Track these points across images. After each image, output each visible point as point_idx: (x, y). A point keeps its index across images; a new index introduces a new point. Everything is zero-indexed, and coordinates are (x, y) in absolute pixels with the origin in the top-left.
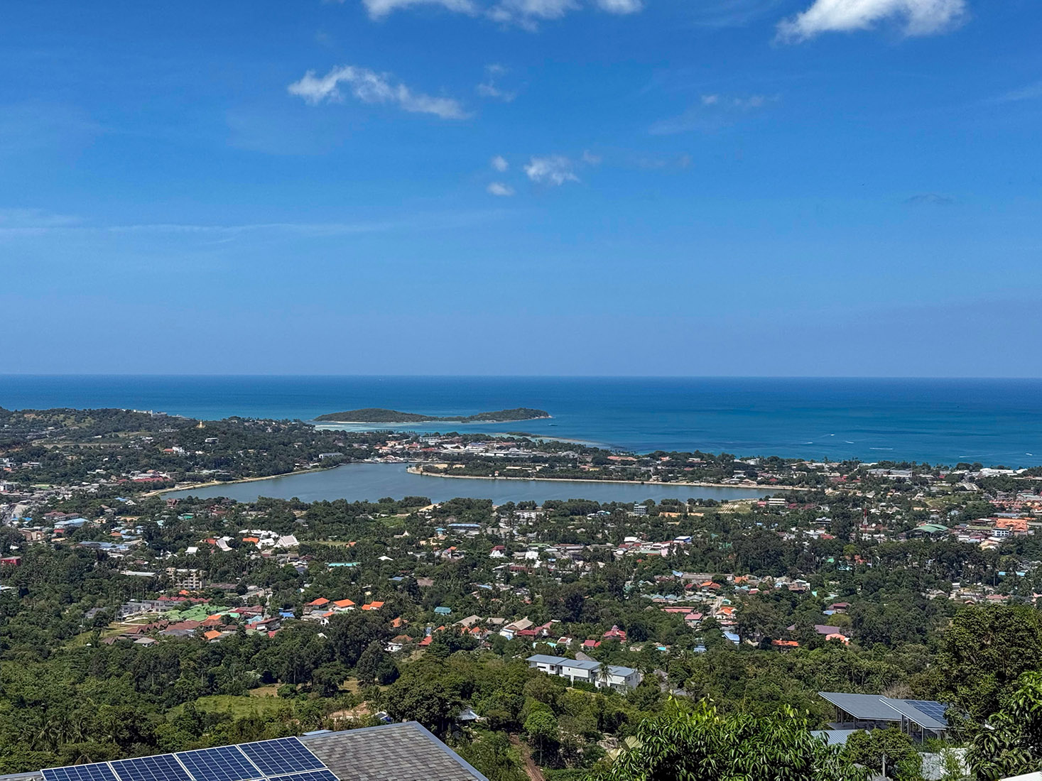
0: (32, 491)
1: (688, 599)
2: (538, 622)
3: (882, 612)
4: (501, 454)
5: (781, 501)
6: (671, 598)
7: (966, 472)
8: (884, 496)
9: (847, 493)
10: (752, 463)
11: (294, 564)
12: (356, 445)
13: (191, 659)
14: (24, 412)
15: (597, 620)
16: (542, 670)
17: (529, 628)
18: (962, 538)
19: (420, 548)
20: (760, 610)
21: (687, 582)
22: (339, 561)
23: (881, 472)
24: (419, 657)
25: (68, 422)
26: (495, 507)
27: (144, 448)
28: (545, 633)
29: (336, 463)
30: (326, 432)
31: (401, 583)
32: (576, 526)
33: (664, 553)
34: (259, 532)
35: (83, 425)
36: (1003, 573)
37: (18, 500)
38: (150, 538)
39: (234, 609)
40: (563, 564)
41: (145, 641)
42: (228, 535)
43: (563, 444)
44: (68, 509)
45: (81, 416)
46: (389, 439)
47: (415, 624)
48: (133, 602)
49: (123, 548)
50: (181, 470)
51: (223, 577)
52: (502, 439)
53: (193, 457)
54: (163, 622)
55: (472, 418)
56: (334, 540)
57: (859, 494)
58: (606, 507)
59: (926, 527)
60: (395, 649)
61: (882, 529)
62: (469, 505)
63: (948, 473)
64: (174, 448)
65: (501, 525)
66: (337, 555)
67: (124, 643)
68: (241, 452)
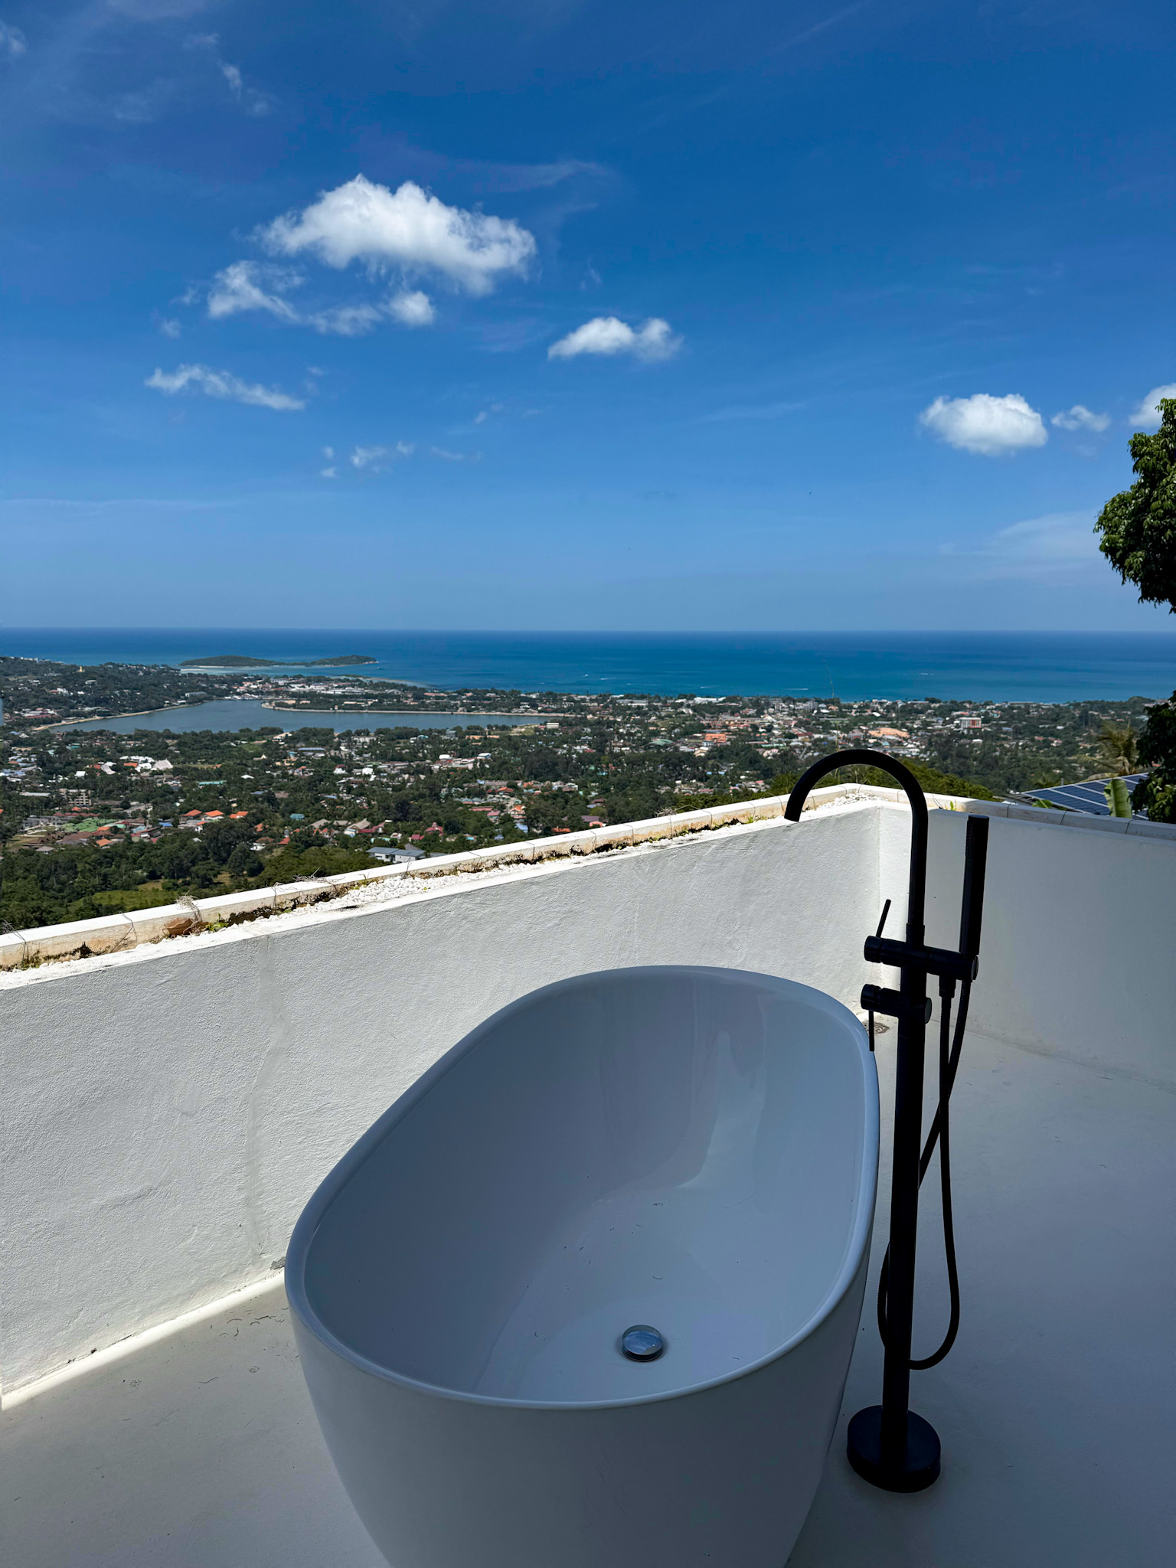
1: (489, 800)
2: (374, 822)
3: (628, 804)
4: (339, 692)
5: (556, 725)
6: (477, 801)
7: (684, 700)
8: (628, 720)
9: (603, 718)
10: (534, 696)
11: (170, 783)
12: (217, 686)
13: (87, 863)
15: (421, 819)
16: (379, 858)
17: (367, 828)
18: (683, 749)
19: (276, 768)
20: (542, 806)
21: (488, 787)
22: (207, 780)
23: (626, 702)
24: (279, 853)
26: (336, 734)
27: (33, 690)
28: (380, 830)
29: (201, 700)
30: (190, 675)
31: (261, 796)
32: (400, 747)
33: (470, 766)
34: (137, 758)
36: (709, 773)
38: (43, 765)
39: (120, 821)
40: (392, 777)
41: (45, 849)
42: (111, 761)
43: (388, 684)
46: (245, 680)
47: (275, 828)
48: (32, 818)
49: (20, 773)
50: (66, 708)
51: (108, 795)
52: (340, 680)
53: (76, 697)
54: (61, 833)
55: (314, 663)
56: (203, 763)
57: (611, 718)
58: (424, 732)
59: (658, 741)
60: (259, 848)
61: (627, 743)
62: (315, 733)
63: (673, 701)
64: (59, 690)
65: (342, 748)
66: (207, 775)
67: (26, 851)
68: (117, 692)
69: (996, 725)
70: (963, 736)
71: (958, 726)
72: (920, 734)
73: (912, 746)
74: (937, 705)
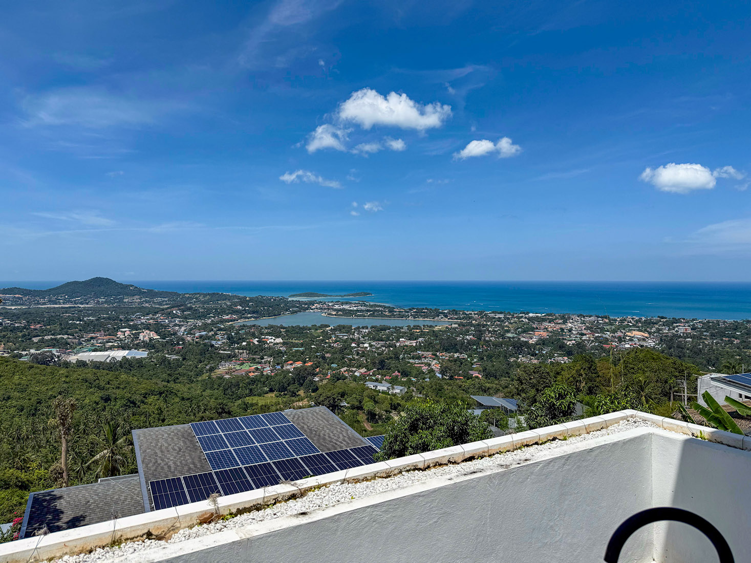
0: (187, 322)
1: (423, 361)
2: (369, 370)
3: (493, 366)
4: (355, 308)
5: (457, 326)
6: (417, 361)
7: (523, 315)
8: (494, 324)
9: (480, 323)
10: (446, 312)
11: (281, 349)
12: (303, 306)
13: (244, 383)
14: (185, 294)
15: (390, 369)
16: (370, 387)
17: (365, 372)
18: (522, 339)
19: (326, 343)
20: (449, 365)
21: (422, 355)
22: (297, 347)
23: (493, 315)
24: (326, 382)
25: (201, 298)
27: (228, 307)
28: (371, 374)
29: (296, 312)
30: (293, 301)
31: (319, 356)
32: (383, 334)
33: (414, 344)
34: (268, 337)
35: (206, 299)
36: (537, 352)
37: (182, 325)
38: (229, 339)
39: (259, 365)
40: (378, 348)
41: (227, 376)
42: (257, 338)
43: (377, 305)
44: (200, 329)
45: (205, 295)
46: (315, 303)
47: (324, 370)
48: (223, 363)
49: (220, 343)
50: (241, 314)
51: (255, 353)
52: (356, 303)
53: (245, 310)
54: (234, 370)
55: (345, 296)
56: (295, 340)
57: (485, 323)
58: (393, 328)
59: (509, 335)
60: (317, 379)
61: (493, 336)
62: (344, 327)
63: (517, 315)
64: (238, 307)
65: (355, 334)
66: (296, 345)
67: (219, 377)
68: (262, 308)
69: (699, 331)
70: (680, 337)
71: (677, 331)
72: (655, 335)
73: (651, 341)
74: (665, 320)
